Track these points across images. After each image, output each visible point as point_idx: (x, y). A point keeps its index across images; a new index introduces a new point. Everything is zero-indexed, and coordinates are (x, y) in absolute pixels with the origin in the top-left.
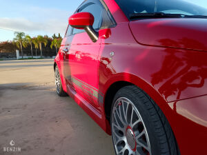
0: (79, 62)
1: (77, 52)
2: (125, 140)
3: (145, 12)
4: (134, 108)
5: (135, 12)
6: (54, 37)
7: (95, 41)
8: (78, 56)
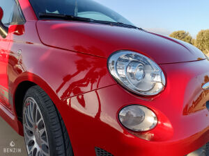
2: (34, 139)
3: (56, 12)
4: (38, 108)
5: (47, 11)
7: (5, 37)
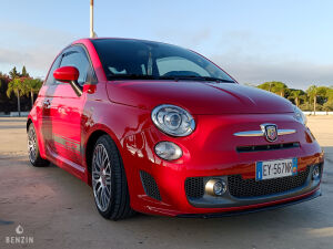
0: (64, 120)
1: (60, 106)
6: (14, 73)
7: (80, 95)
8: (62, 111)
